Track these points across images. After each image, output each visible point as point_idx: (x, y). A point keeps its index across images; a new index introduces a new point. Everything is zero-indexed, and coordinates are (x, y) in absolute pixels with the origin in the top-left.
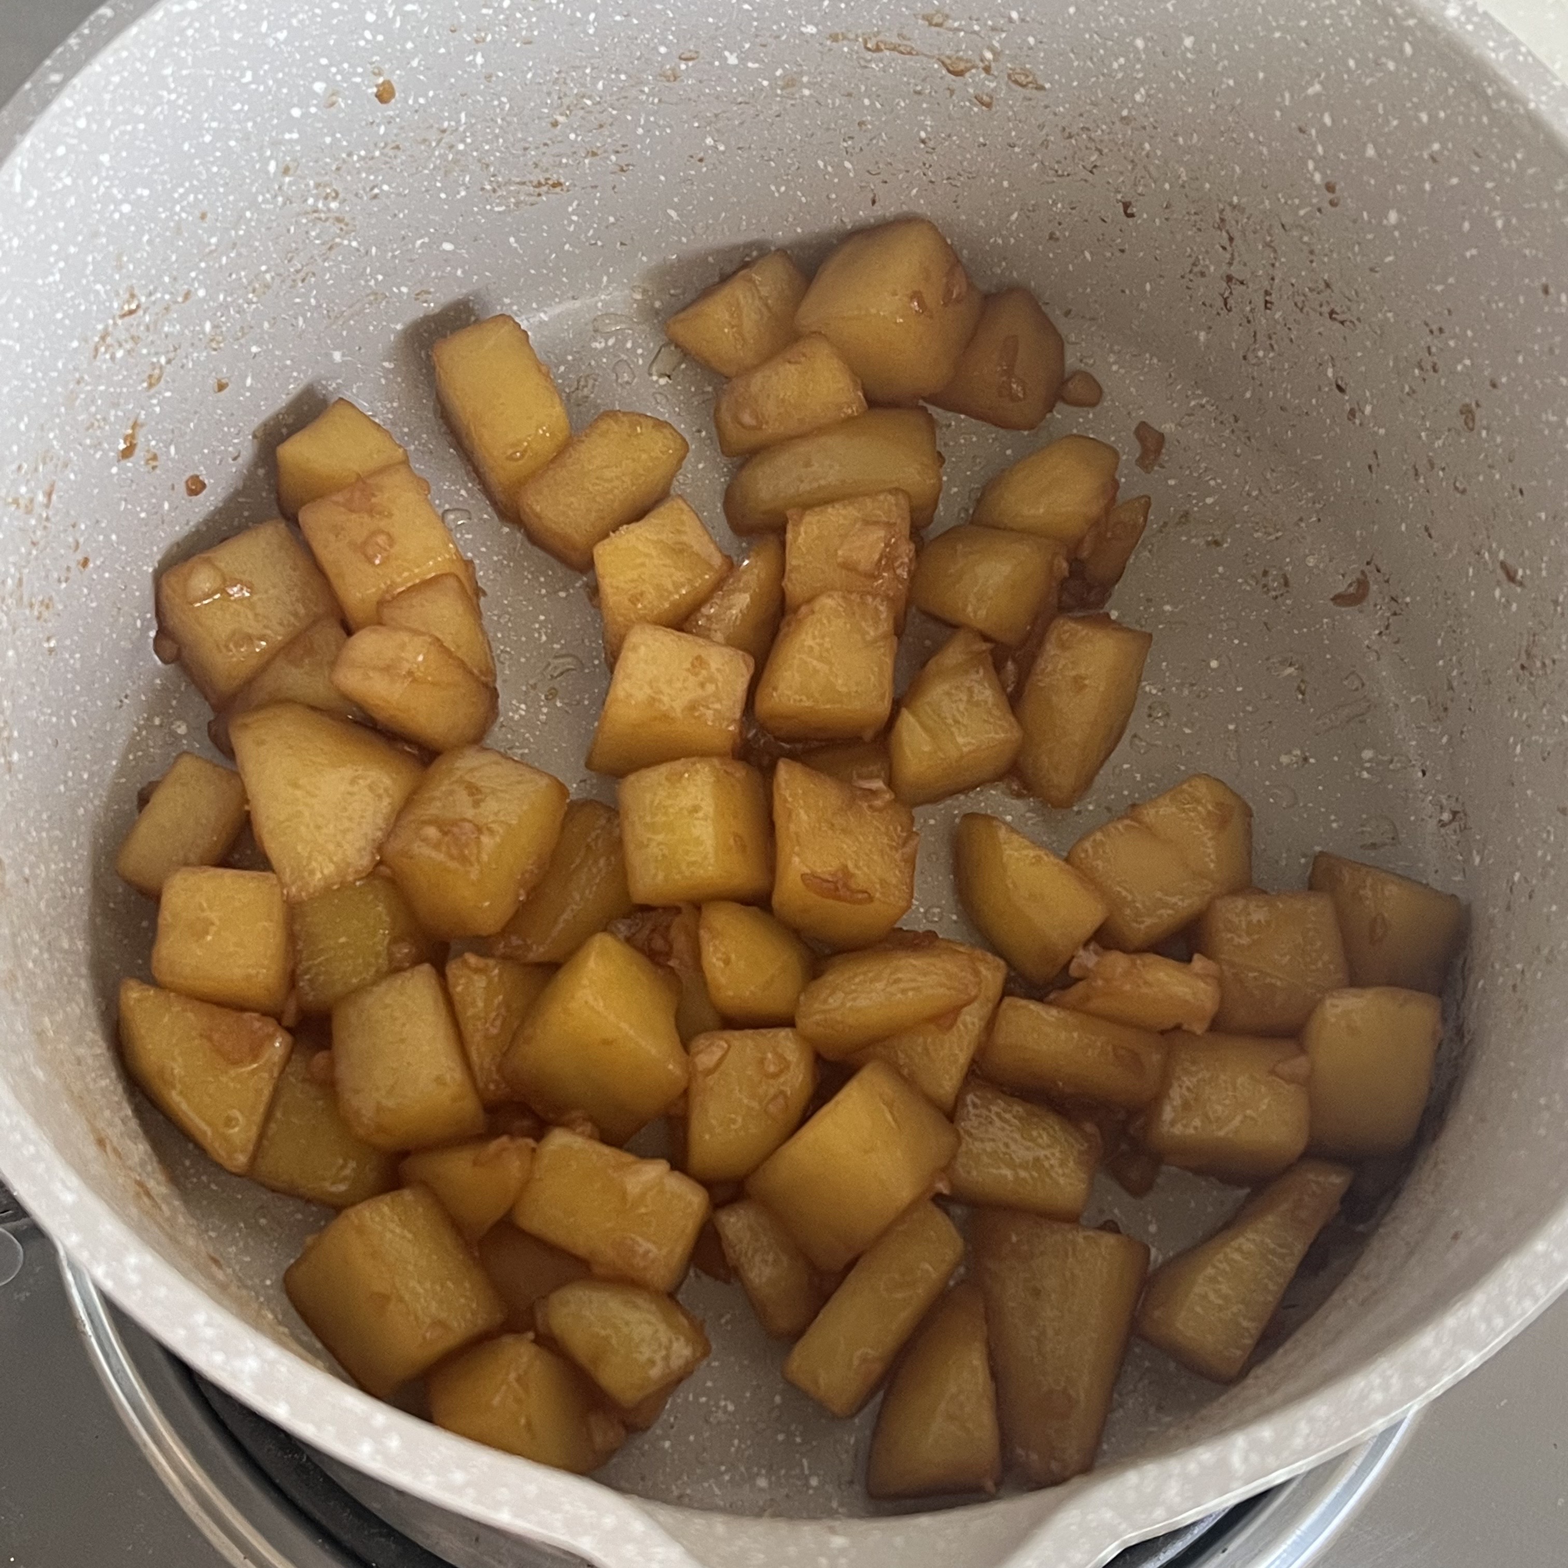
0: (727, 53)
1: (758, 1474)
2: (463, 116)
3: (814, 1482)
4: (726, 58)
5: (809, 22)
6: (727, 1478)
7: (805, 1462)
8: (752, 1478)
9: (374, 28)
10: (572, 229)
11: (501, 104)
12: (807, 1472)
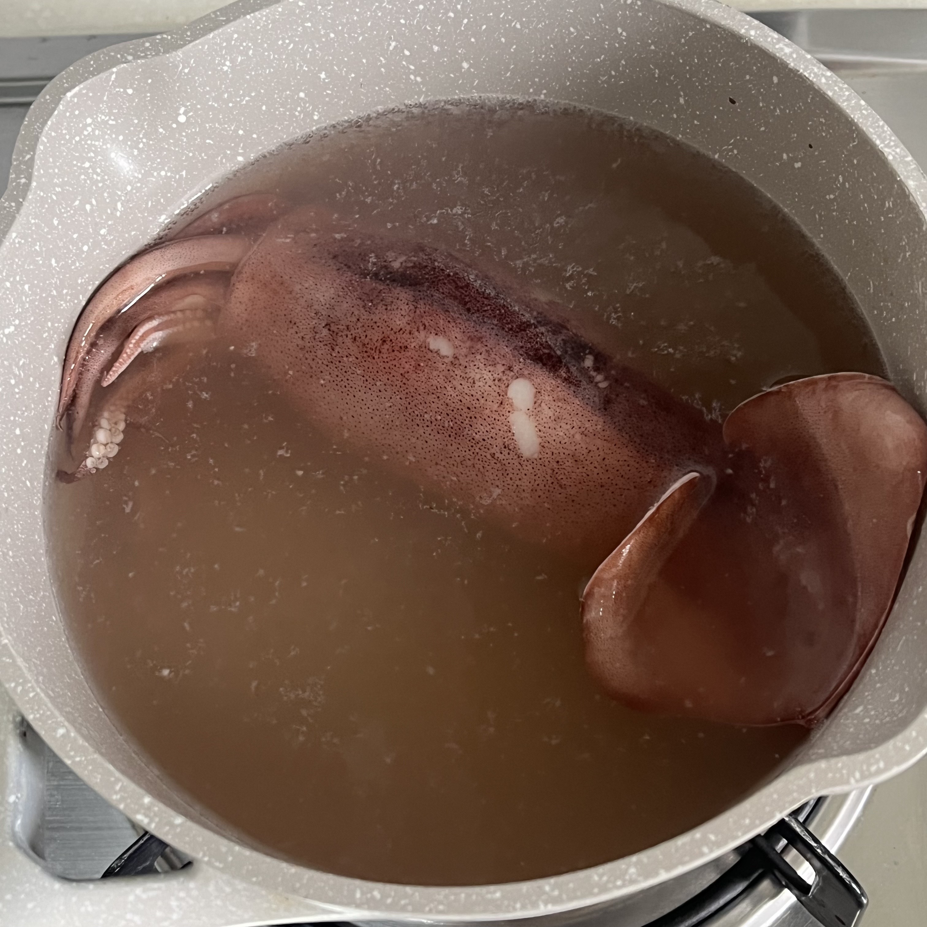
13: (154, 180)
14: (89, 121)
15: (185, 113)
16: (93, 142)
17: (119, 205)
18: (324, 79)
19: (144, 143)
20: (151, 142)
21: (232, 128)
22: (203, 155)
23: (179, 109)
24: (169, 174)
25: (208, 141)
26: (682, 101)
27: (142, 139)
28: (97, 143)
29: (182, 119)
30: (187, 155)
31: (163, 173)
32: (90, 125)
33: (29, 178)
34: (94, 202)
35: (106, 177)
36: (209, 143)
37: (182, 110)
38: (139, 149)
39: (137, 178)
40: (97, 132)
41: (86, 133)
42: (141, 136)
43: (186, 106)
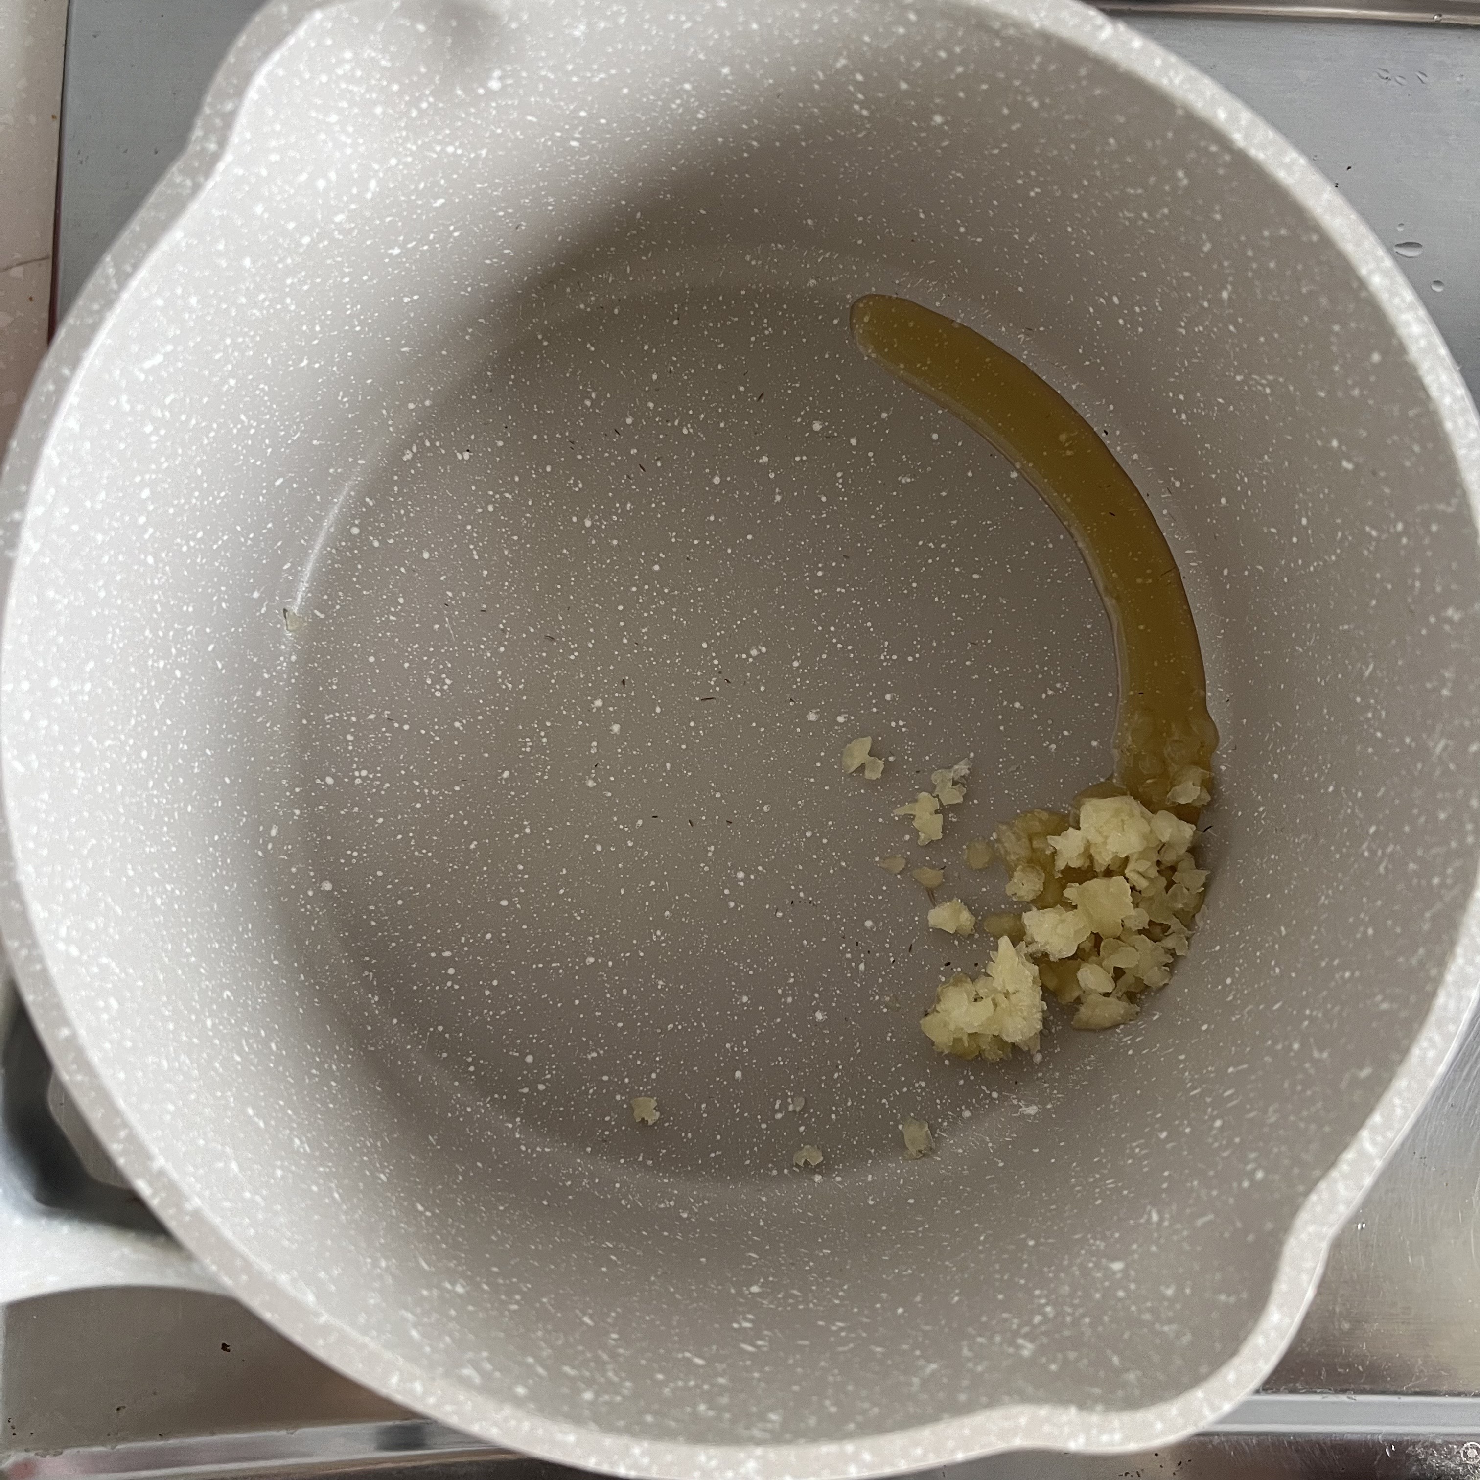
0: (390, 251)
1: (962, 1110)
2: (243, 417)
3: (995, 1095)
4: (391, 254)
5: (436, 198)
6: (945, 1124)
7: (984, 1088)
8: (959, 1115)
9: (156, 431)
10: (347, 405)
11: (263, 390)
12: (988, 1092)
13: (435, 156)
14: (348, 55)
15: (501, 78)
16: (351, 87)
17: (373, 184)
18: (726, 76)
19: (430, 104)
20: (441, 105)
21: (572, 107)
22: (518, 133)
23: (491, 70)
24: (459, 152)
25: (529, 118)
26: (1225, 295)
27: (427, 96)
28: (356, 89)
29: (495, 85)
30: (493, 133)
31: (450, 149)
32: (348, 61)
33: (222, 143)
34: (333, 176)
35: (361, 141)
36: (531, 121)
37: (497, 73)
38: (420, 110)
39: (410, 150)
40: (359, 73)
41: (340, 71)
42: (427, 92)
43: (503, 70)
